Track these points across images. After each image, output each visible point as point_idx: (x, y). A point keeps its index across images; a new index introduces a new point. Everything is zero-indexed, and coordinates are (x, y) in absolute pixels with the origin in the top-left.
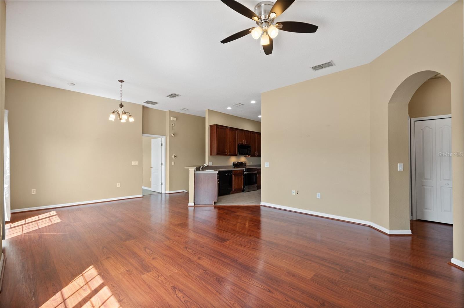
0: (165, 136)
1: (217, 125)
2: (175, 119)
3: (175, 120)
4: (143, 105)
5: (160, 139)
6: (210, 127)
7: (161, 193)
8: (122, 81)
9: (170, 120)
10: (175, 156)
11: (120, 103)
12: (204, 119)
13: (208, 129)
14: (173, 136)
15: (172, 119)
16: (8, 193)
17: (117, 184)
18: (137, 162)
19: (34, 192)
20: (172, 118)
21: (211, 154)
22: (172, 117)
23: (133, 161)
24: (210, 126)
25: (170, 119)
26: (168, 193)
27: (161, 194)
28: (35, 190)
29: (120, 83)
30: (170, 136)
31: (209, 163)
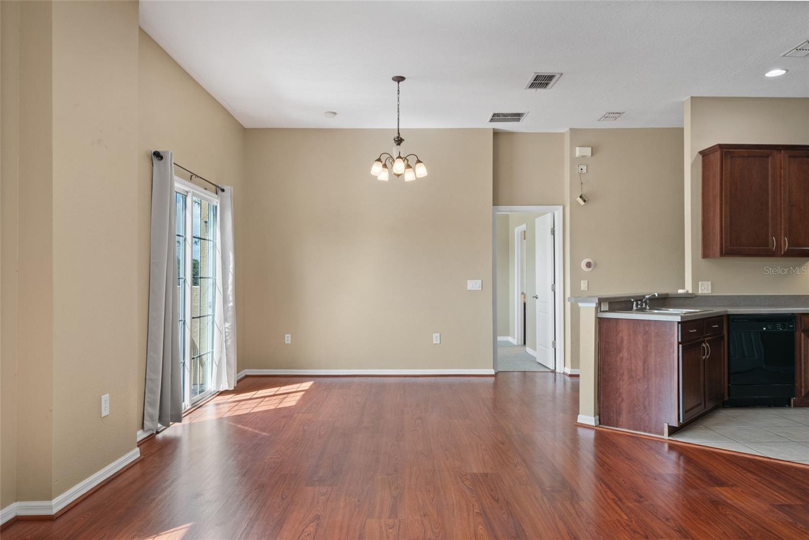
0: (562, 207)
1: (721, 147)
2: (587, 151)
3: (590, 154)
4: (494, 129)
5: (549, 217)
6: (701, 157)
7: (554, 372)
8: (400, 79)
9: (573, 159)
10: (589, 265)
11: (397, 135)
12: (678, 134)
13: (693, 166)
14: (582, 203)
15: (578, 152)
16: (230, 338)
17: (434, 337)
18: (480, 281)
19: (288, 339)
20: (578, 148)
21: (705, 255)
22: (580, 146)
23: (470, 279)
24: (700, 153)
25: (572, 152)
26: (569, 373)
27: (552, 375)
28: (289, 335)
29: (396, 83)
30: (573, 203)
31: (695, 285)
